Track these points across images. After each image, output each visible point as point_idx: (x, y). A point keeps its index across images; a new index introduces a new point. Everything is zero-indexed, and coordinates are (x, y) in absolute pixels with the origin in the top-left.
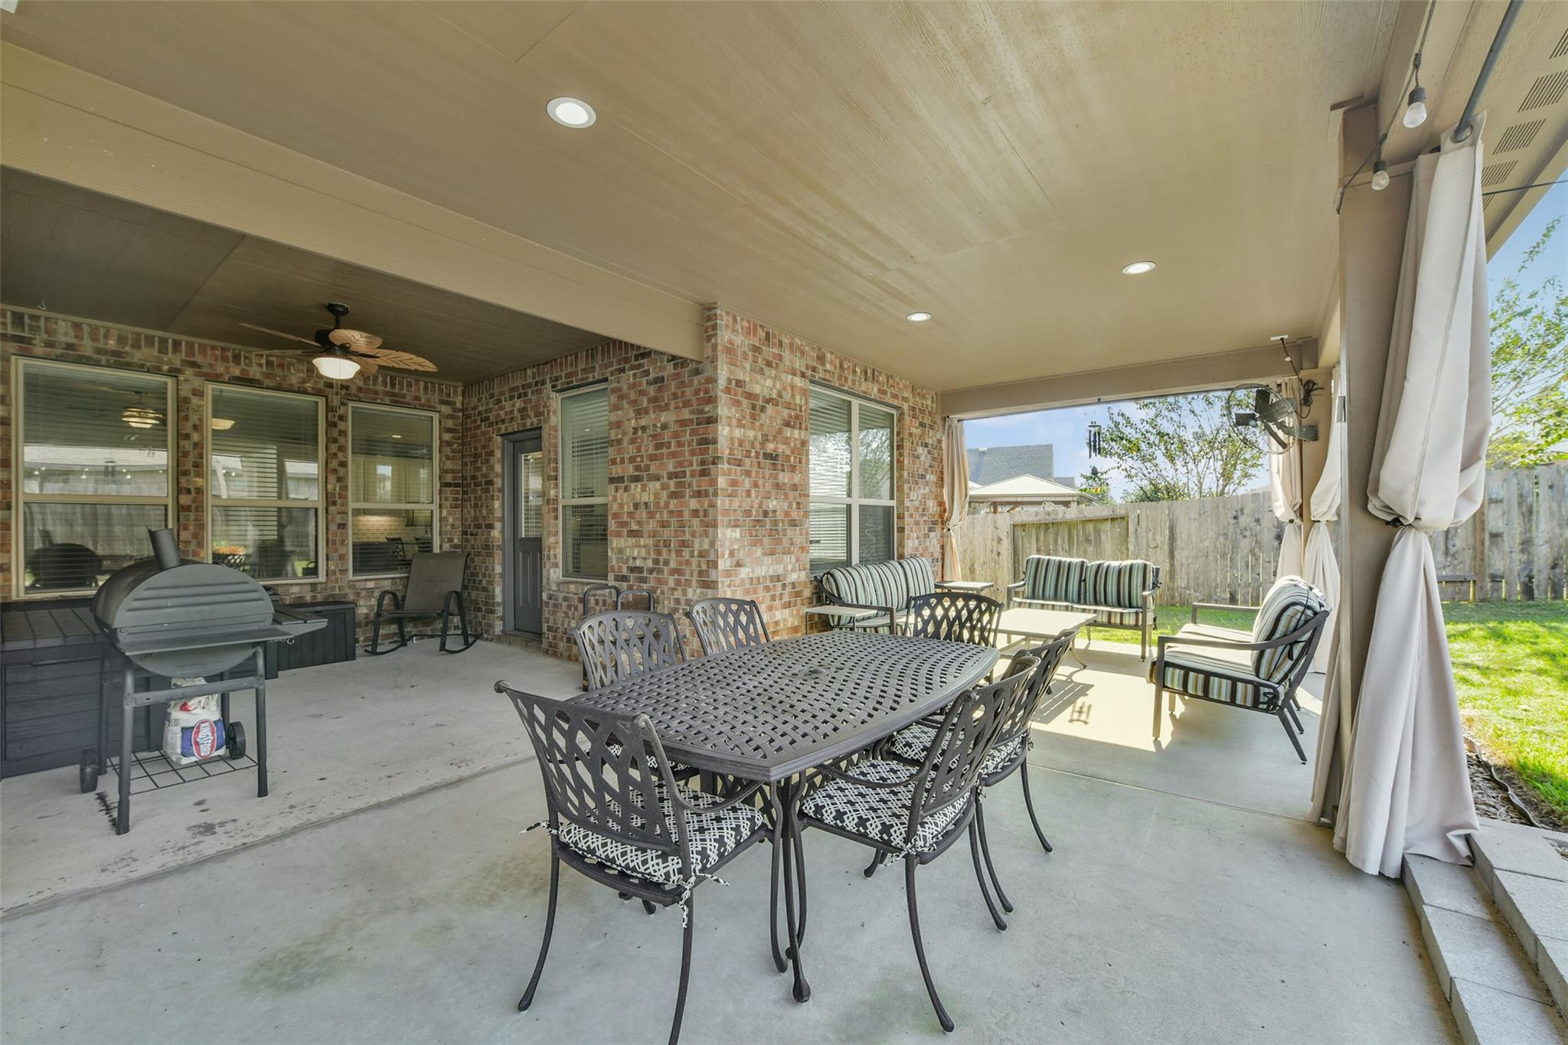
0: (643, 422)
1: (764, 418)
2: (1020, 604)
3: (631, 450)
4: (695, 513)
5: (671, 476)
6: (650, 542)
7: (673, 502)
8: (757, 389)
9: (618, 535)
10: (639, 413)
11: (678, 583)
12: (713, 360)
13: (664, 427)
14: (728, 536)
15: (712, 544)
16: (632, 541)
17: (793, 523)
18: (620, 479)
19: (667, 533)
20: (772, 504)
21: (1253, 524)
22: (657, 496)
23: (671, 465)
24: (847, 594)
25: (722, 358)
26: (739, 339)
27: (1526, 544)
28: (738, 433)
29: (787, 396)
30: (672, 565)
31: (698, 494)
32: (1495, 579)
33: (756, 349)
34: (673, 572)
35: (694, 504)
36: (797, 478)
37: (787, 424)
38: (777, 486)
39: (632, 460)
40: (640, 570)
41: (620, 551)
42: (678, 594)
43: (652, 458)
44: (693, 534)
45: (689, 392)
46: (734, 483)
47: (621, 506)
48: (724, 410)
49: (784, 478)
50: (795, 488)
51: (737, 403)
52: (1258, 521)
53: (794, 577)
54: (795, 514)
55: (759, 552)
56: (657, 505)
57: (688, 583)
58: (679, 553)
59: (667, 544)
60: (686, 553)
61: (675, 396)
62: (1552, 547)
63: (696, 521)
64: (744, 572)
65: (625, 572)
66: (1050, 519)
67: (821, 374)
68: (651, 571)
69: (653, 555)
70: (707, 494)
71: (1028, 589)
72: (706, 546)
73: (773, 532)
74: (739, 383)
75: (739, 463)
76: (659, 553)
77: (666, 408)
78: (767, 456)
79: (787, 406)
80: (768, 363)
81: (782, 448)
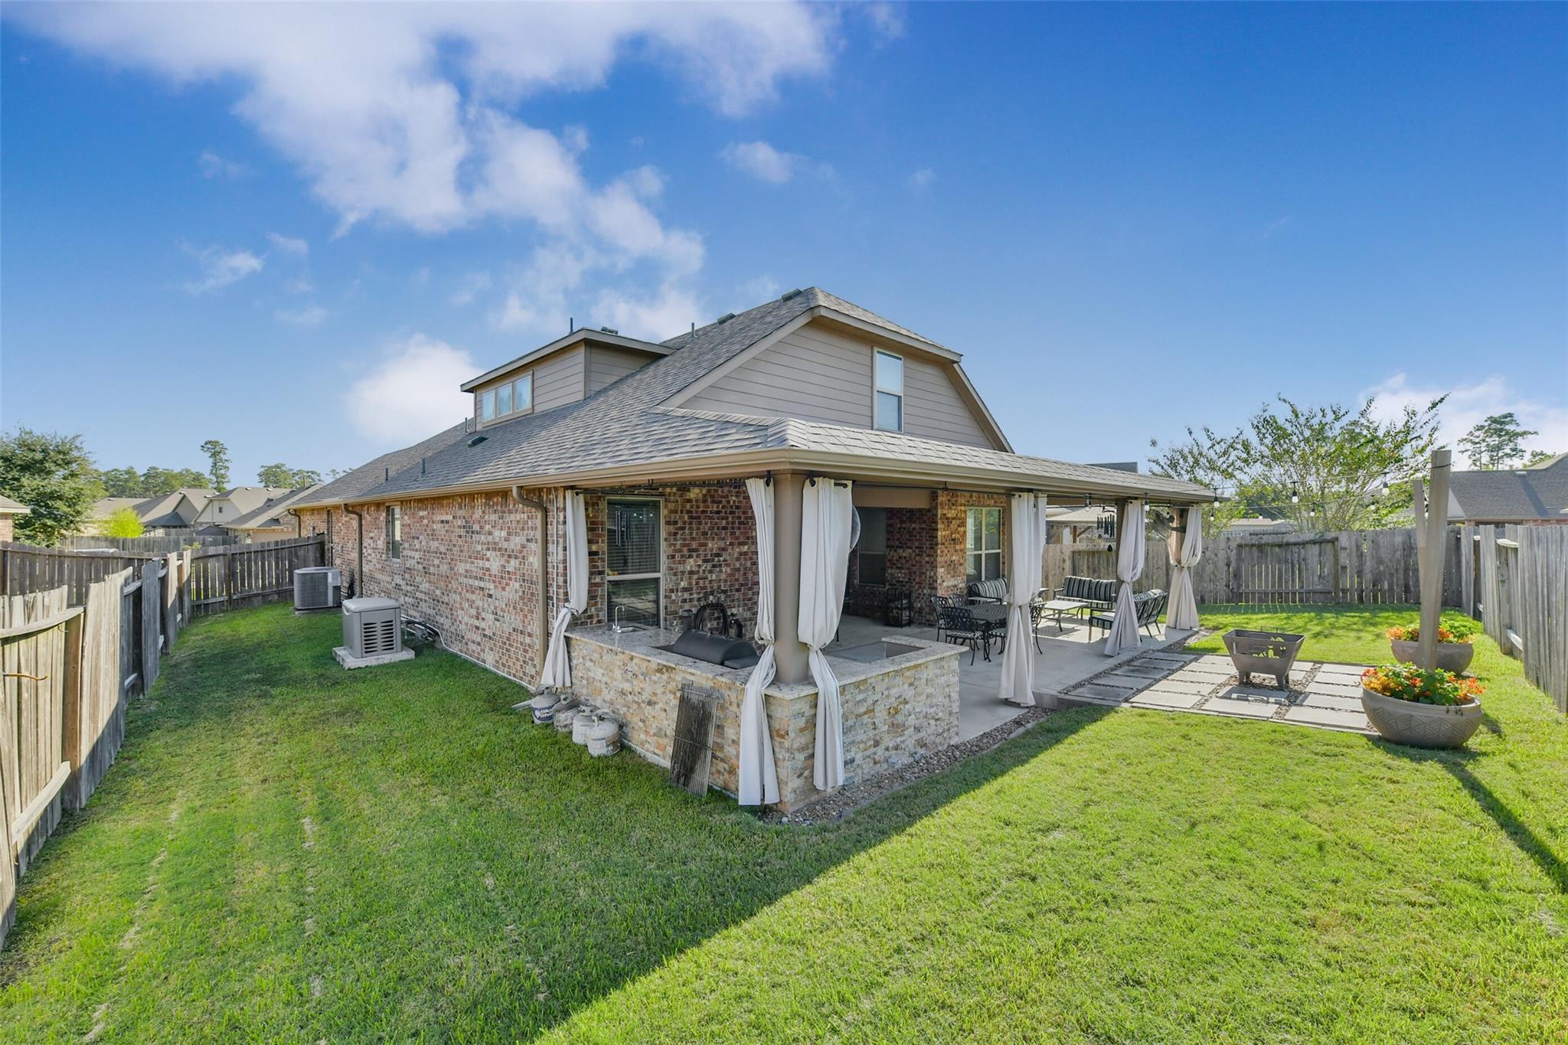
0: (904, 526)
1: (952, 526)
2: (1059, 599)
3: (898, 536)
4: (927, 562)
5: (916, 548)
6: (907, 571)
7: (918, 558)
8: (949, 515)
9: (891, 568)
10: (902, 522)
11: (920, 587)
12: (936, 508)
13: (914, 529)
14: (941, 571)
15: (935, 574)
16: (898, 571)
17: (961, 565)
18: (893, 547)
19: (914, 569)
20: (954, 558)
21: (1213, 556)
22: (910, 554)
23: (917, 544)
24: (982, 593)
25: (939, 507)
26: (944, 499)
27: (1360, 573)
28: (944, 533)
29: (959, 515)
30: (917, 581)
31: (929, 556)
32: (1344, 591)
33: (949, 500)
34: (917, 583)
35: (927, 559)
36: (962, 547)
37: (959, 526)
38: (956, 551)
39: (898, 539)
40: (902, 582)
41: (892, 574)
42: (920, 591)
43: (908, 540)
44: (927, 570)
45: (925, 518)
46: (942, 552)
47: (893, 557)
48: (940, 526)
49: (958, 547)
50: (961, 550)
51: (943, 522)
52: (1216, 555)
53: (960, 586)
54: (961, 561)
55: (949, 576)
56: (910, 558)
57: (925, 588)
58: (920, 576)
59: (915, 573)
60: (923, 576)
61: (919, 518)
62: (1373, 575)
63: (928, 566)
64: (945, 584)
65: (894, 582)
66: (1095, 549)
67: (971, 502)
68: (907, 582)
69: (908, 576)
70: (933, 556)
71: (1065, 592)
72: (932, 574)
73: (954, 569)
74: (944, 515)
75: (944, 544)
76: (911, 576)
77: (915, 522)
78: (953, 540)
79: (959, 519)
80: (953, 505)
81: (958, 536)
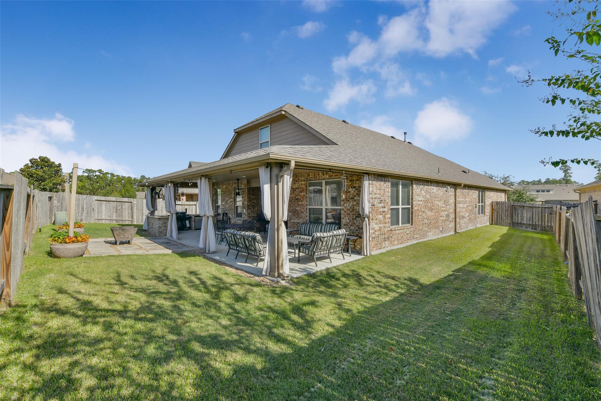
1: (296, 192)
8: (294, 187)
17: (302, 212)
36: (303, 203)
55: (295, 217)
73: (298, 214)
78: (296, 199)
79: (301, 188)
80: (297, 181)
81: (299, 197)
